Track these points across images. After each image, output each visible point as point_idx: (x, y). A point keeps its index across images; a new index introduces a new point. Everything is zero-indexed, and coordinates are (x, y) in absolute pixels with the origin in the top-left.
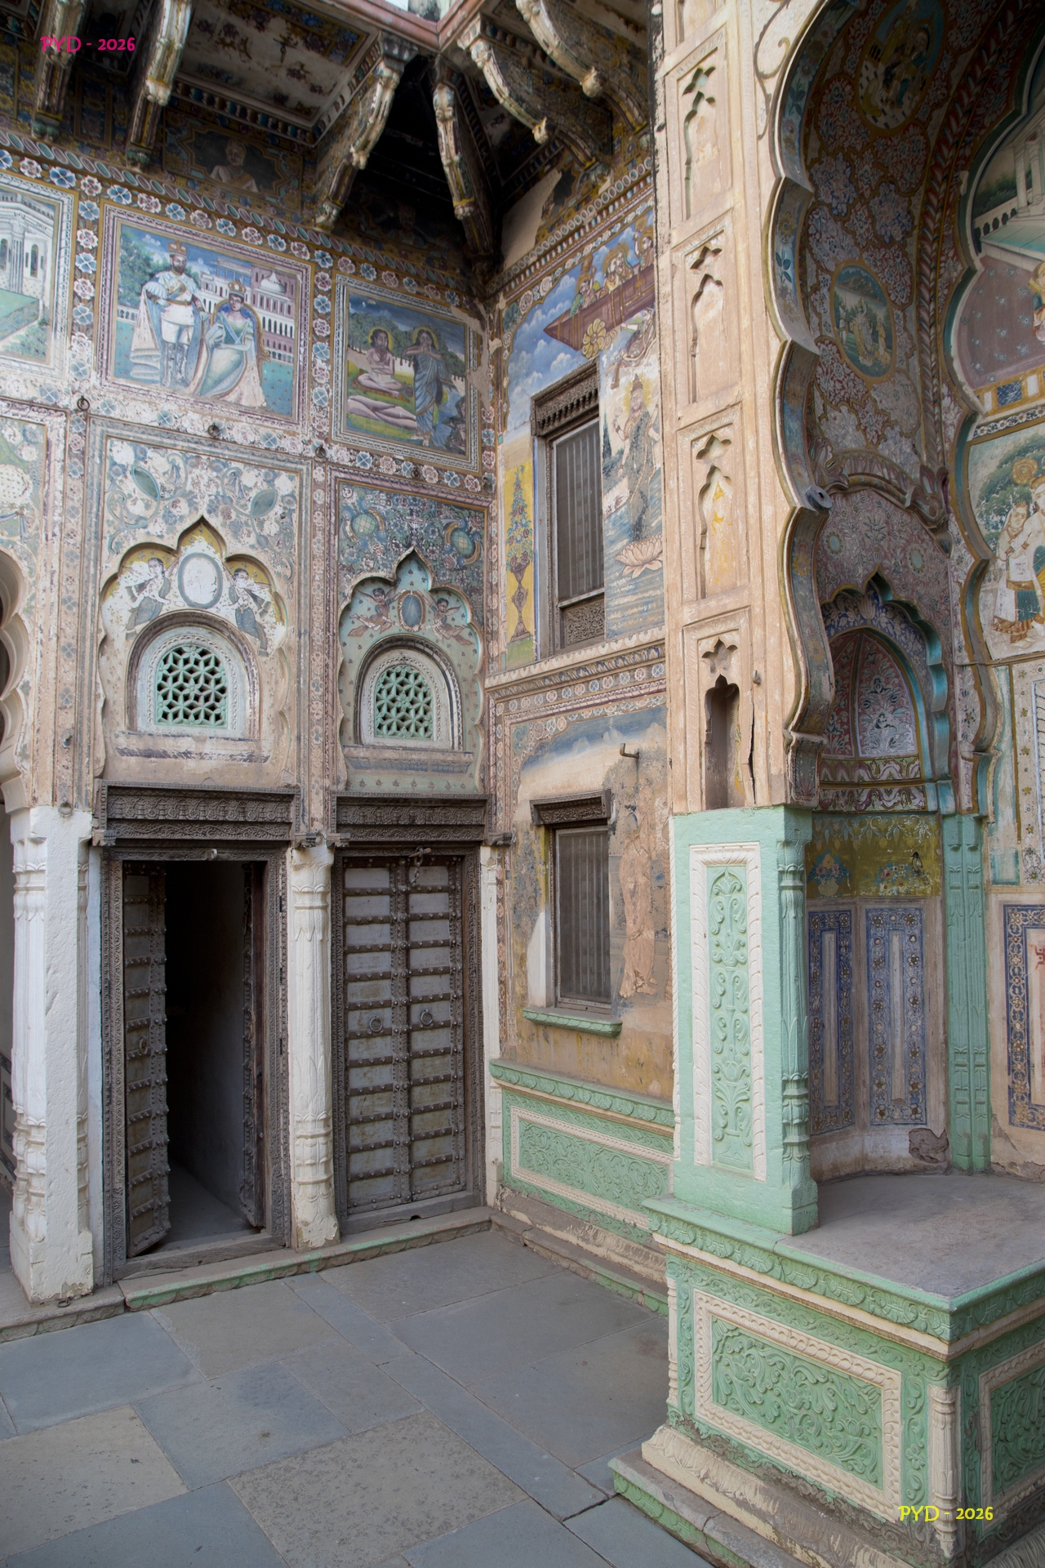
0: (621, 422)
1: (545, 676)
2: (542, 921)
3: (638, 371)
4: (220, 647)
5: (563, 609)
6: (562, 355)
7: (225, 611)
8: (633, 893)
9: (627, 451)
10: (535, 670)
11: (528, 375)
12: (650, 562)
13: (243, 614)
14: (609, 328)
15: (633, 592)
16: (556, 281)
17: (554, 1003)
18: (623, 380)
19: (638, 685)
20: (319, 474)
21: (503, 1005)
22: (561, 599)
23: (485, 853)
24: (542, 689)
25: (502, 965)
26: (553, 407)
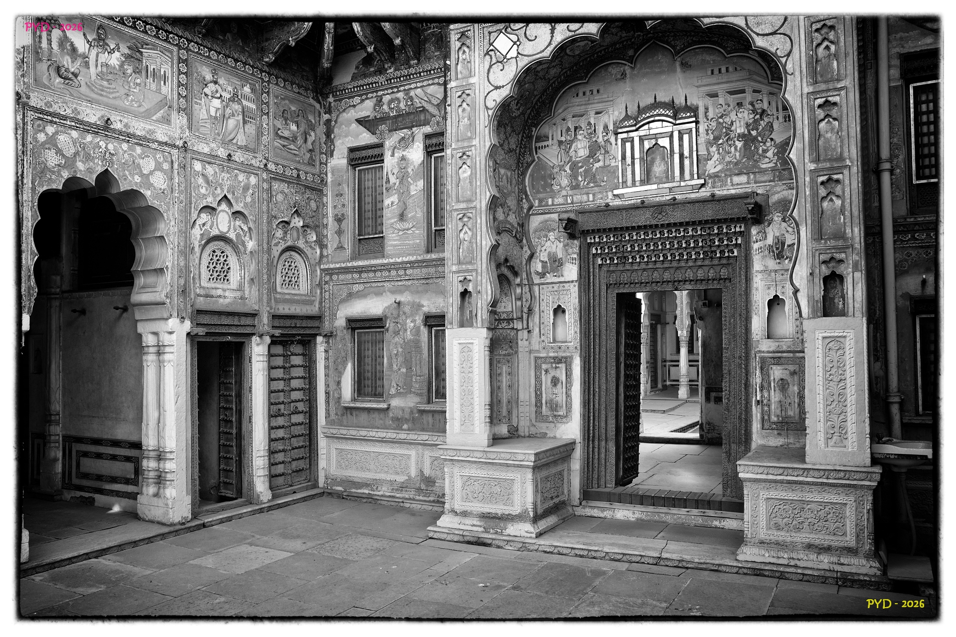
0: (395, 171)
1: (354, 267)
2: (349, 366)
3: (404, 153)
4: (229, 251)
5: (359, 239)
6: (365, 134)
7: (232, 235)
8: (396, 355)
9: (397, 184)
10: (349, 265)
11: (346, 136)
12: (408, 230)
13: (238, 235)
14: (390, 131)
15: (398, 240)
16: (362, 101)
17: (354, 400)
18: (396, 155)
19: (399, 276)
20: (265, 176)
21: (327, 402)
22: (359, 235)
23: (319, 339)
24: (352, 272)
25: (327, 385)
26: (358, 154)
